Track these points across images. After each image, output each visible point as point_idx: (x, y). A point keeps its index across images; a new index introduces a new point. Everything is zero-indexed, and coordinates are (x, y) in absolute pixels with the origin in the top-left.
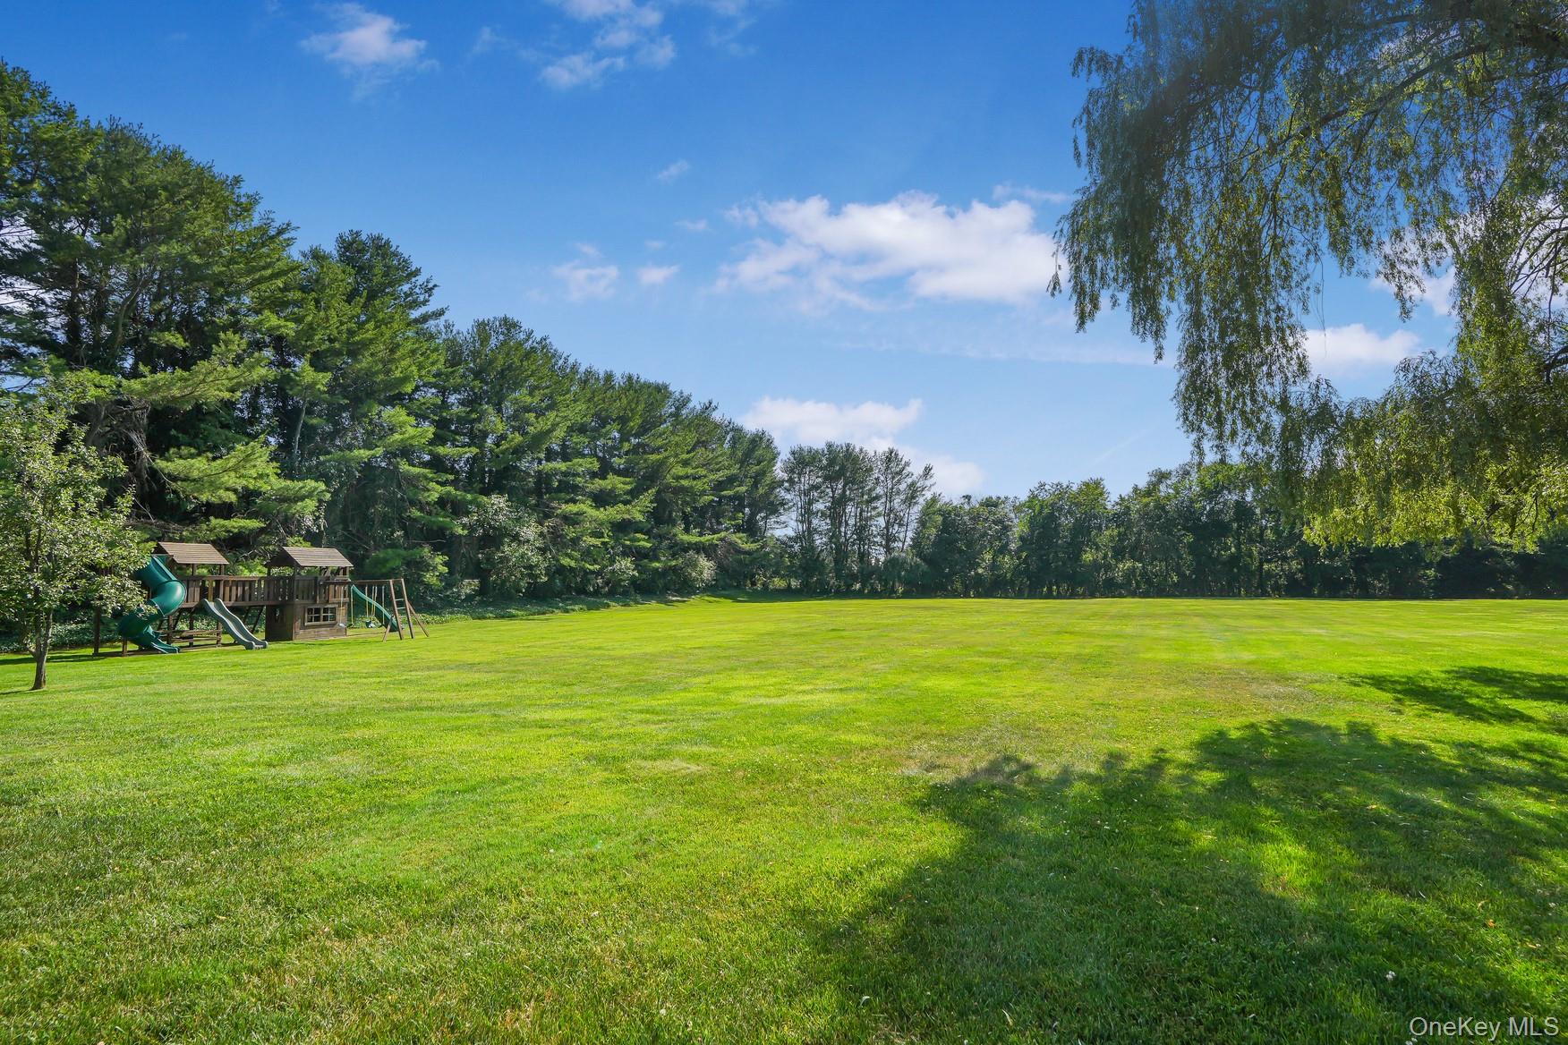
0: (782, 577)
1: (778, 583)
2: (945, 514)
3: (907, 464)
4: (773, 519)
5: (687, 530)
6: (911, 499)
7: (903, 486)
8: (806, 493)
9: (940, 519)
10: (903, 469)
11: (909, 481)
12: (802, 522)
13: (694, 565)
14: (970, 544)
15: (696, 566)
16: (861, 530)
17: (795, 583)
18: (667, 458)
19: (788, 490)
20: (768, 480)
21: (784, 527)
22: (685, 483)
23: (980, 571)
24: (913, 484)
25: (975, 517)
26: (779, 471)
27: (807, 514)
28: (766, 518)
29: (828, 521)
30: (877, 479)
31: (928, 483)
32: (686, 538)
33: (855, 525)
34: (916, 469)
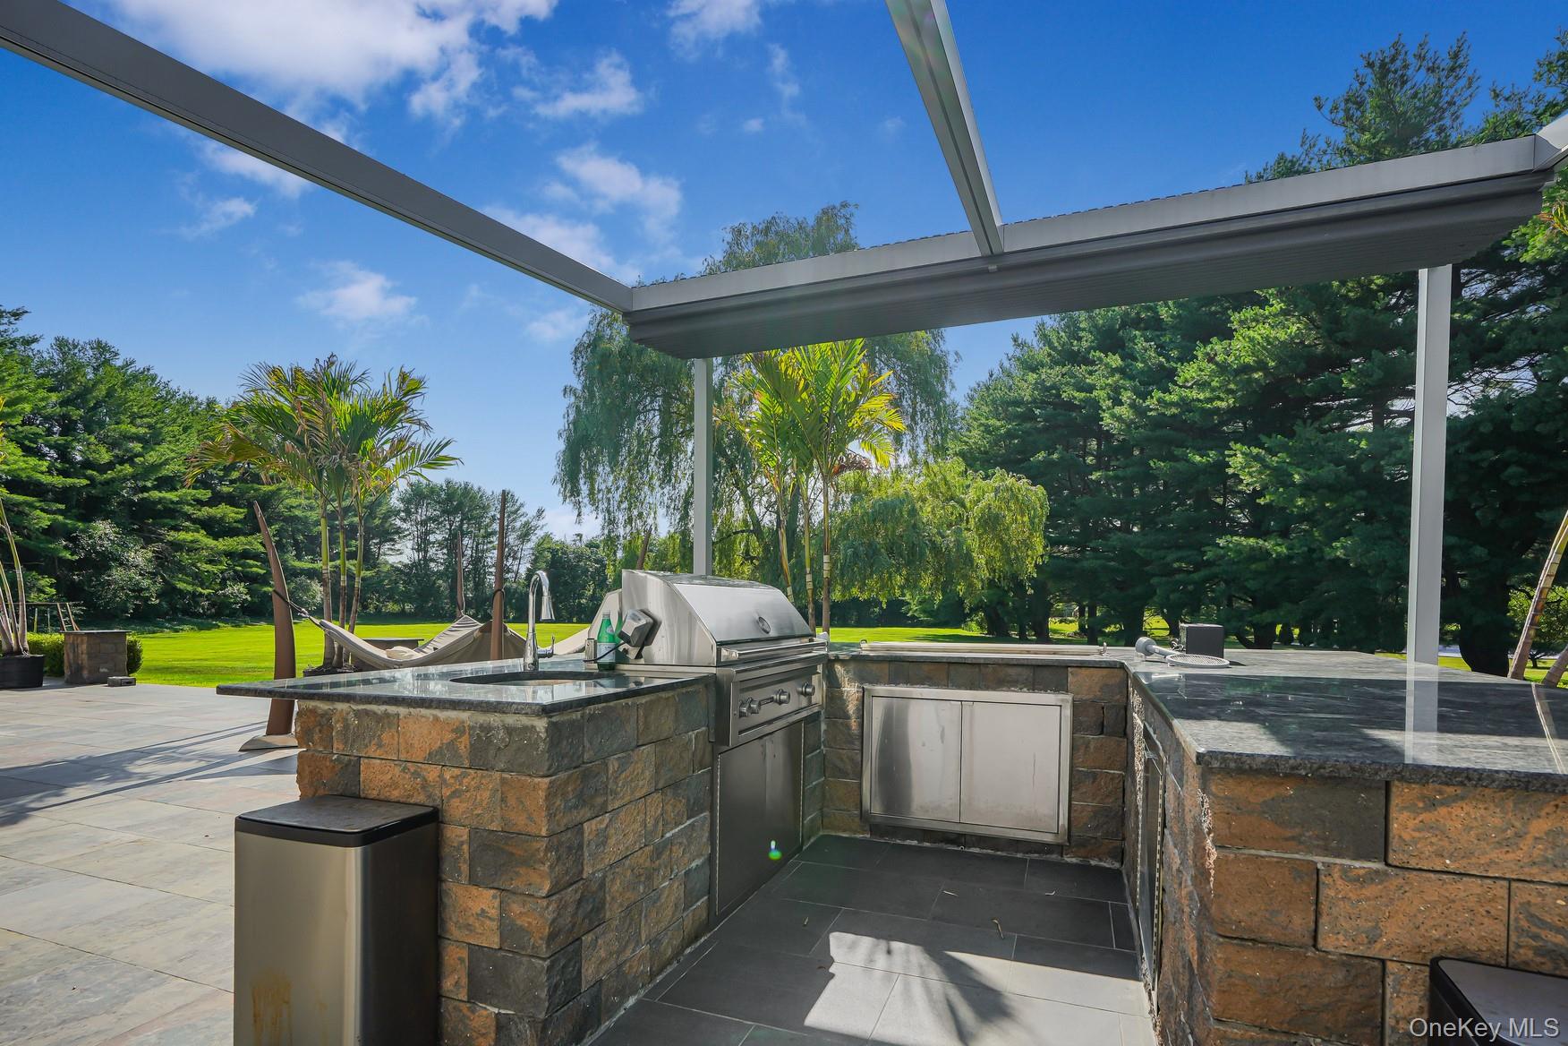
0: (396, 602)
1: (392, 607)
2: (554, 552)
3: (522, 505)
4: (387, 545)
5: (299, 557)
6: (525, 536)
7: (518, 524)
8: (424, 523)
9: (550, 556)
10: (518, 510)
11: (524, 520)
12: (418, 551)
13: (306, 589)
14: (574, 578)
15: (309, 590)
16: (477, 561)
17: (408, 607)
18: (279, 489)
19: (404, 520)
20: (383, 509)
21: (401, 554)
22: (298, 513)
23: (583, 601)
24: (527, 523)
25: (580, 557)
26: (394, 501)
27: (422, 545)
28: (380, 543)
29: (445, 551)
30: (493, 516)
31: (541, 523)
32: (297, 564)
33: (472, 556)
34: (530, 510)
